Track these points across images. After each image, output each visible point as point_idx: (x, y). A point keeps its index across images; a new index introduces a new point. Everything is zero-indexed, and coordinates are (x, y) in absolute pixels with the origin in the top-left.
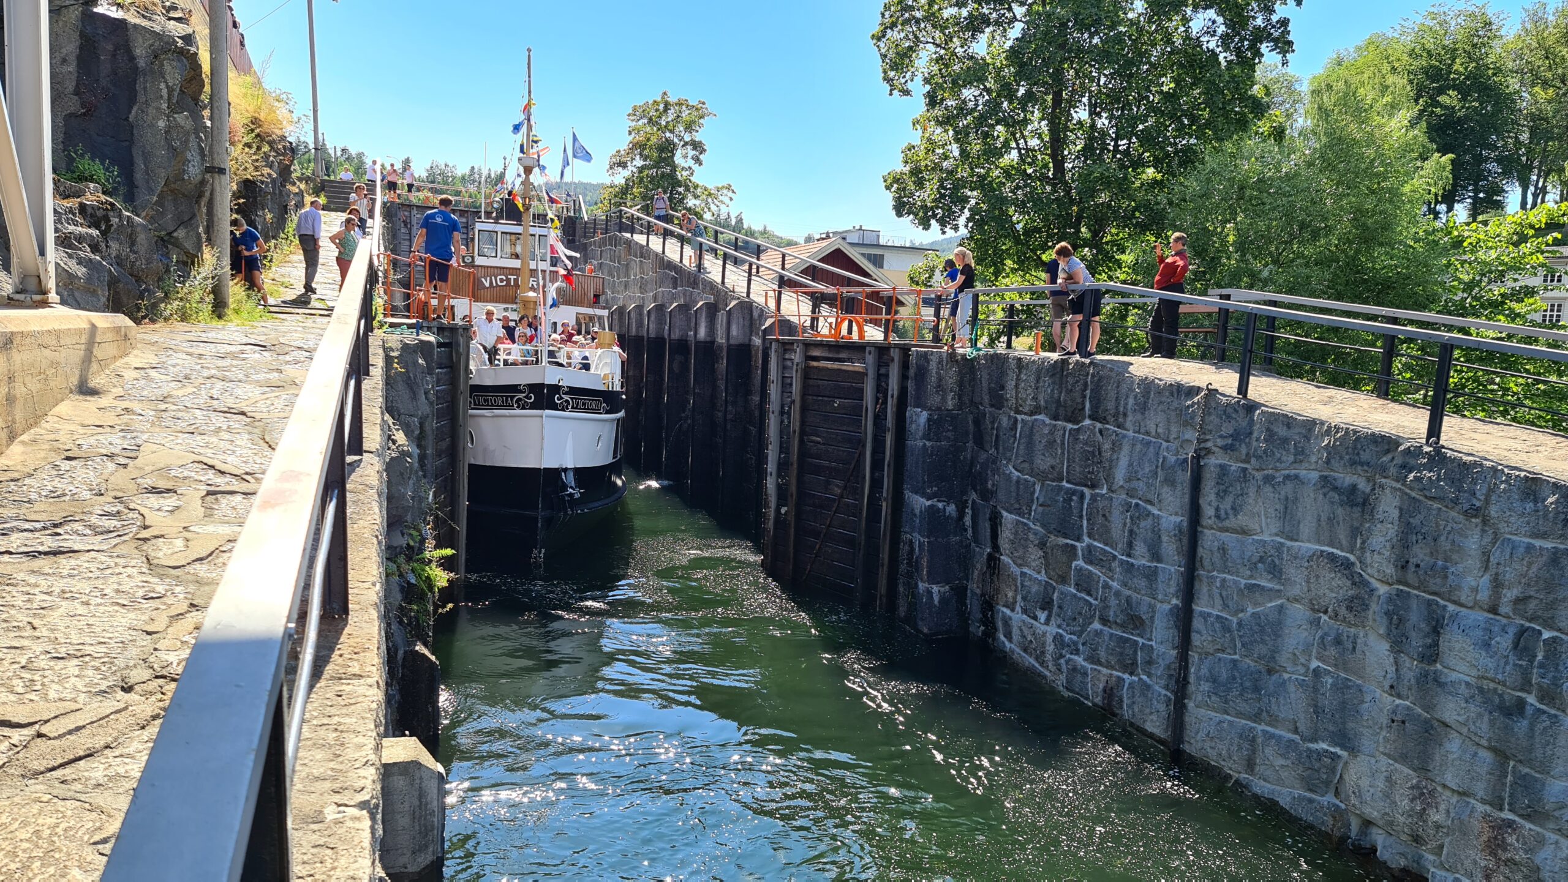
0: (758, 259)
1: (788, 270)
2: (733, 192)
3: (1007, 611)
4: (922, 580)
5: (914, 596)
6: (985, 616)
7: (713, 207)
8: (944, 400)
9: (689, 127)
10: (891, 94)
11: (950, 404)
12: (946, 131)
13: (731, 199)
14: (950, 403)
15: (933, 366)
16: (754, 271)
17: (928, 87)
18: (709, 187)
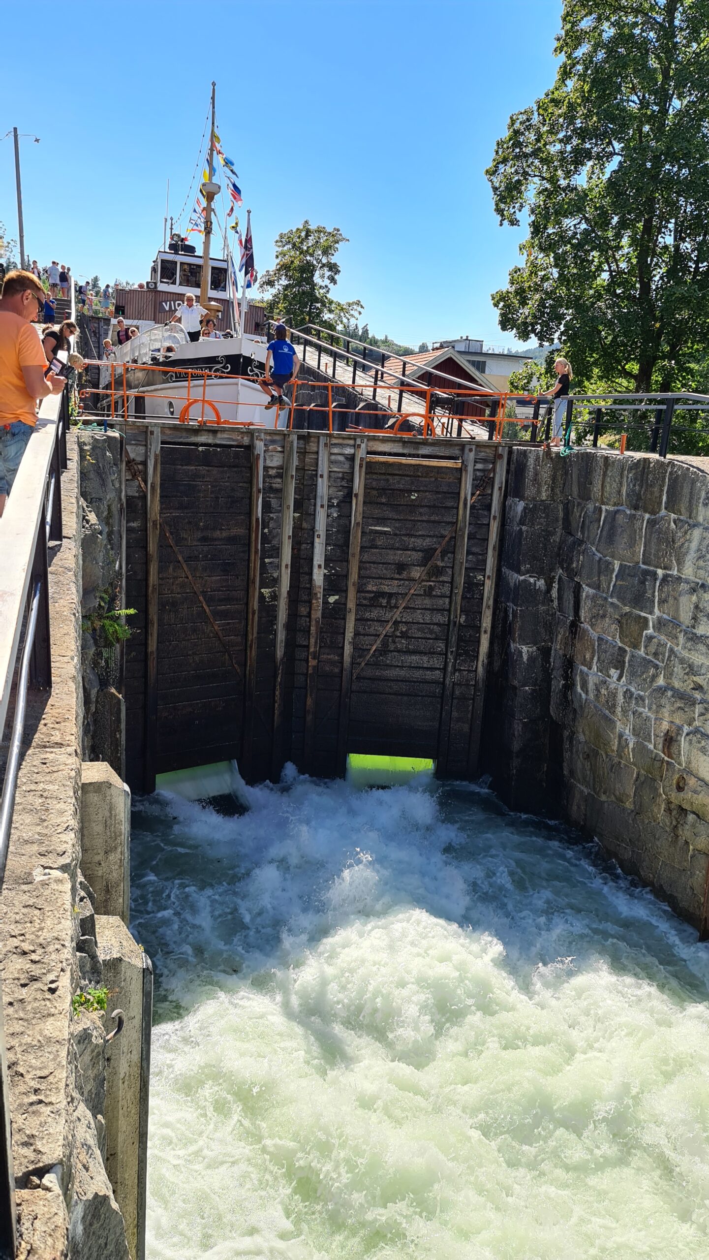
0: (383, 367)
1: (408, 377)
2: (362, 307)
3: (585, 669)
4: (514, 641)
5: (506, 654)
6: (566, 673)
7: (345, 320)
8: (539, 492)
9: (325, 252)
10: (501, 225)
11: (544, 496)
12: (548, 256)
13: (360, 313)
14: (544, 494)
15: (531, 462)
16: (379, 376)
17: (533, 218)
18: (342, 303)
